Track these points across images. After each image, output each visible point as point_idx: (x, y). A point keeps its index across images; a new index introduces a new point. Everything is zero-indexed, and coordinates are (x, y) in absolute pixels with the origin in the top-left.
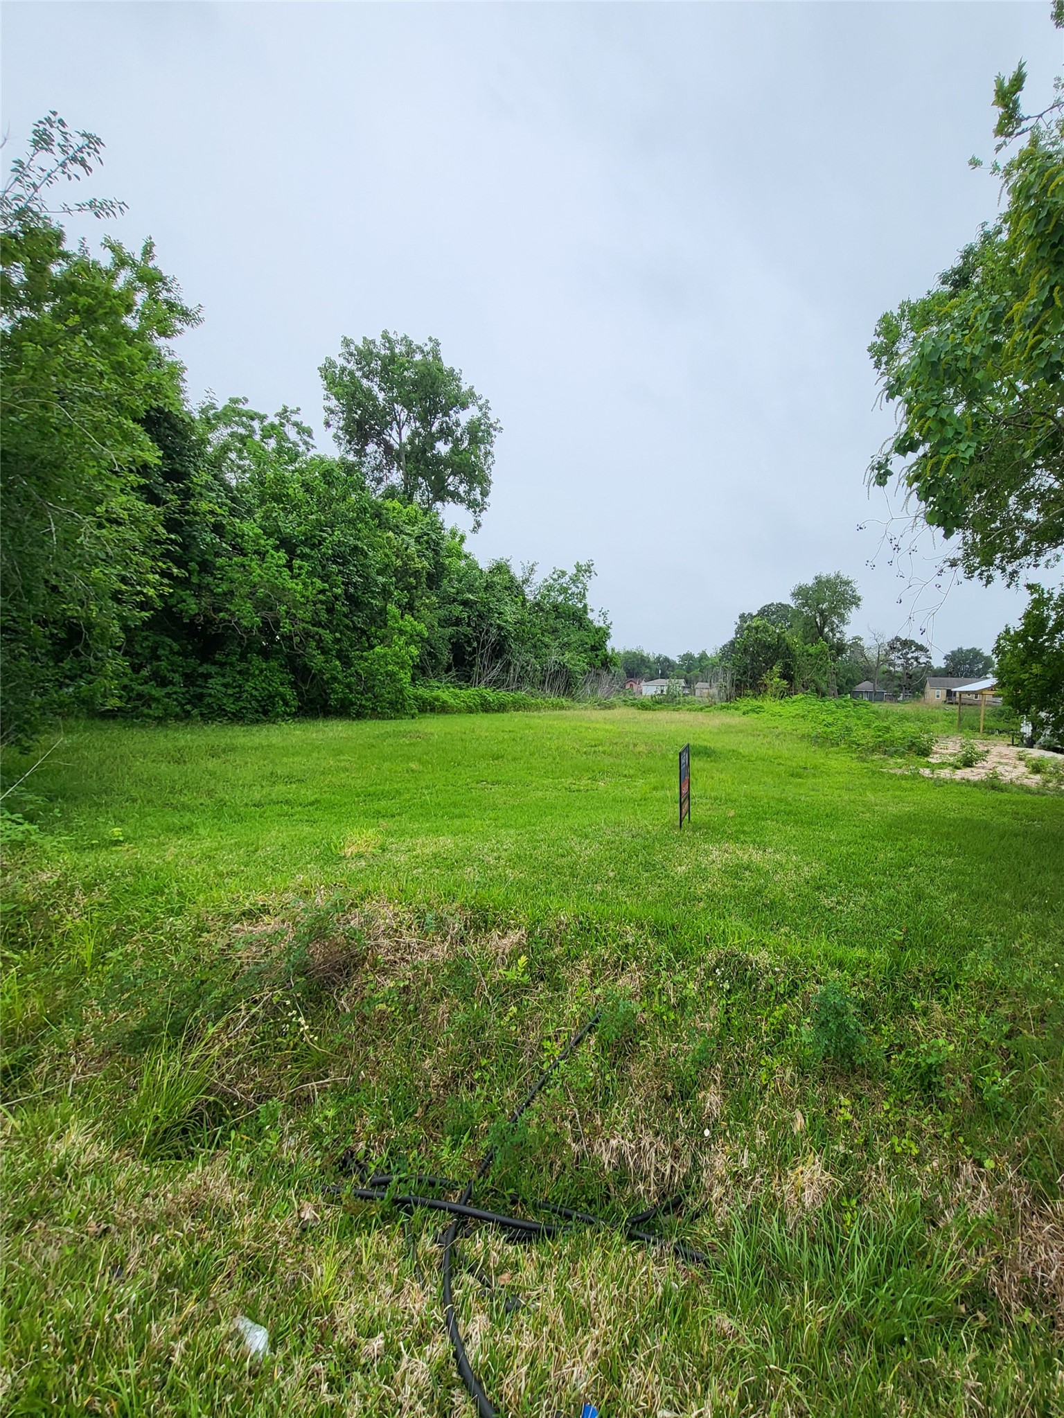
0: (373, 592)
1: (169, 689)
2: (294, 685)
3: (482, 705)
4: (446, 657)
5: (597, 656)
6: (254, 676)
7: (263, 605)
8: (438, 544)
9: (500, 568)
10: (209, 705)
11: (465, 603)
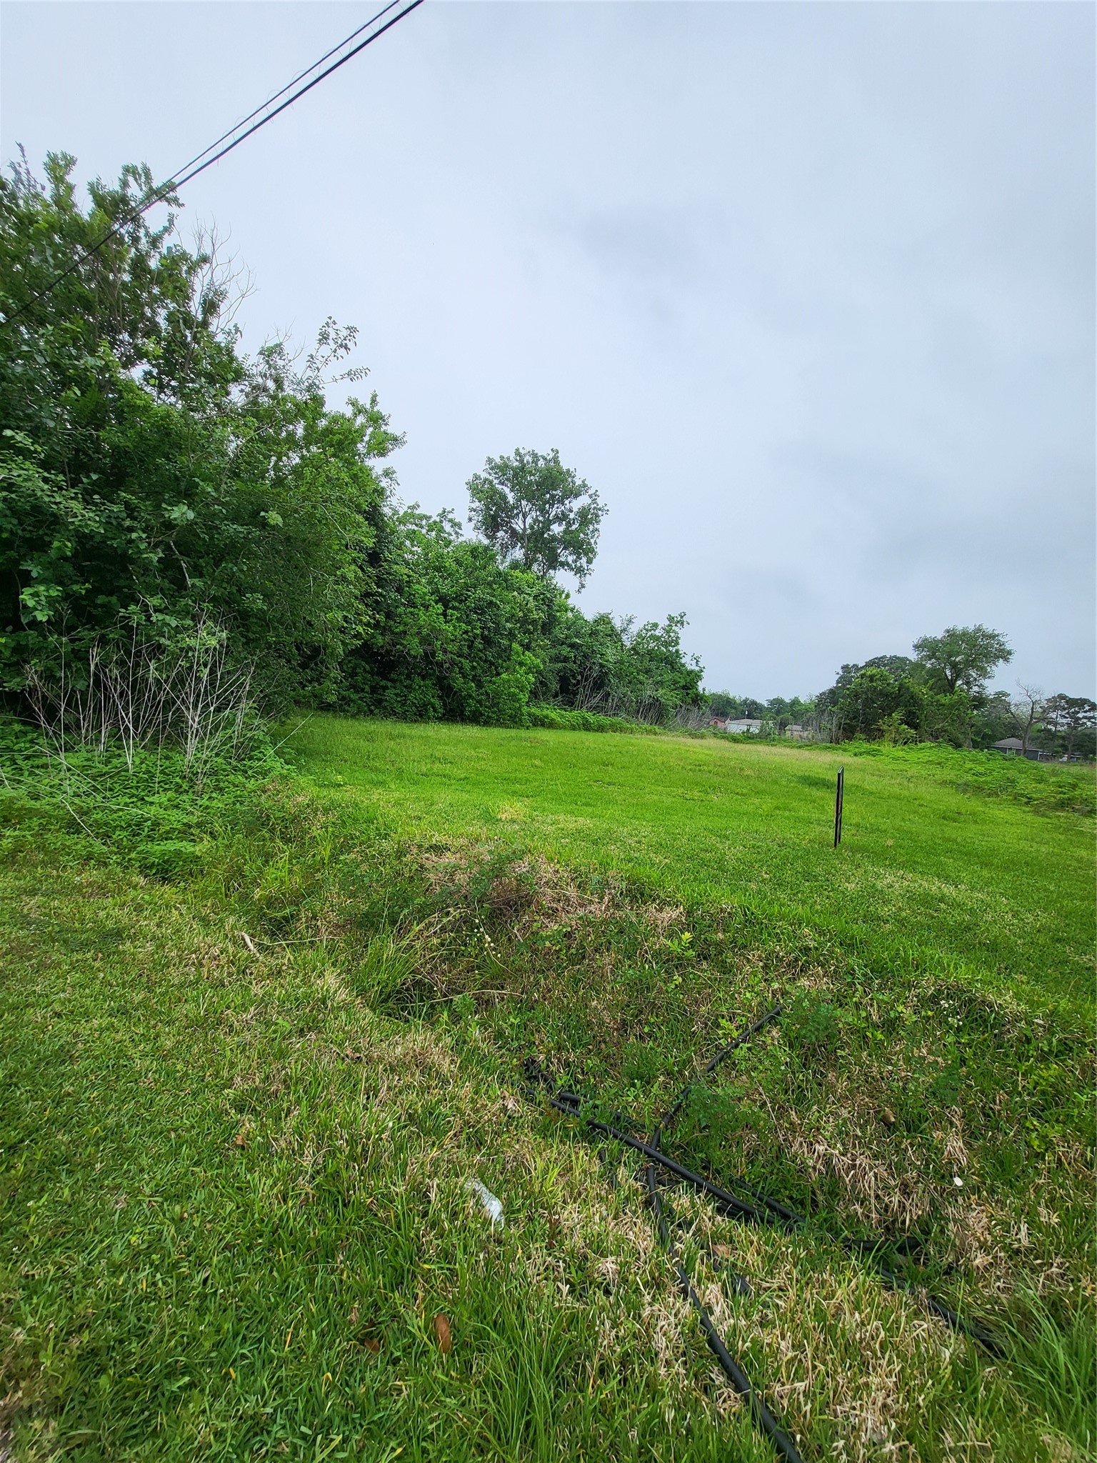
0: (502, 634)
1: (361, 695)
2: (440, 698)
3: (584, 725)
4: (555, 686)
5: (688, 694)
6: (415, 689)
7: (425, 641)
8: (552, 601)
9: (604, 620)
10: (385, 708)
11: (572, 646)
